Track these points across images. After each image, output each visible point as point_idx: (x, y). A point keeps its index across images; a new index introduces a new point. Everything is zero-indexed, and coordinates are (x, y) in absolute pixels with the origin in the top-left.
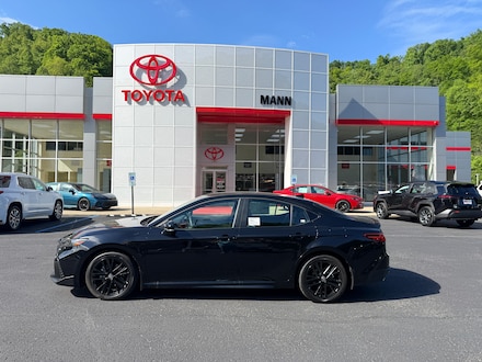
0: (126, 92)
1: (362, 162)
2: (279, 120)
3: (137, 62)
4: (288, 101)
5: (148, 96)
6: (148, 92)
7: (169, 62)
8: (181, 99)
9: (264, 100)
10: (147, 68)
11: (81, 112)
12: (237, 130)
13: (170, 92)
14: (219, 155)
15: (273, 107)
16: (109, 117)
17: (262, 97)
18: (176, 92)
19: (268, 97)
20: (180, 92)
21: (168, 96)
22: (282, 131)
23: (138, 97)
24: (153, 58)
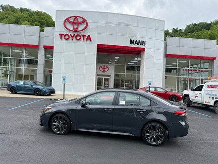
0: (61, 35)
1: (177, 76)
2: (139, 52)
3: (67, 20)
4: (144, 43)
5: (72, 37)
6: (72, 35)
7: (84, 21)
8: (89, 38)
9: (132, 42)
10: (73, 23)
11: (37, 44)
12: (116, 58)
13: (84, 36)
14: (107, 69)
15: (136, 46)
16: (52, 48)
17: (131, 40)
18: (87, 36)
19: (134, 40)
20: (89, 36)
21: (82, 38)
22: (139, 59)
23: (67, 37)
24: (76, 18)
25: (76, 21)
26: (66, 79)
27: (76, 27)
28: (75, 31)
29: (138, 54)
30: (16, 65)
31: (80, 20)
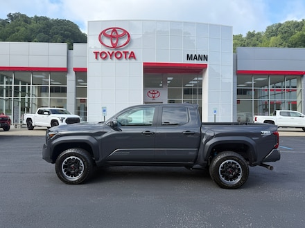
0: (96, 53)
1: (253, 100)
2: (199, 71)
3: (104, 32)
4: (206, 58)
5: (111, 55)
6: (111, 53)
7: (125, 32)
8: (133, 56)
9: (189, 57)
10: (111, 37)
11: (65, 66)
12: (169, 79)
13: (126, 53)
14: (157, 95)
15: (195, 62)
16: (85, 70)
17: (188, 55)
18: (130, 52)
19: (191, 55)
20: (132, 52)
21: (124, 55)
22: (199, 79)
23: (104, 56)
24: (114, 30)
25: (114, 34)
26: (107, 110)
27: (115, 42)
28: (114, 46)
29: (198, 72)
30: (37, 94)
31: (120, 33)
